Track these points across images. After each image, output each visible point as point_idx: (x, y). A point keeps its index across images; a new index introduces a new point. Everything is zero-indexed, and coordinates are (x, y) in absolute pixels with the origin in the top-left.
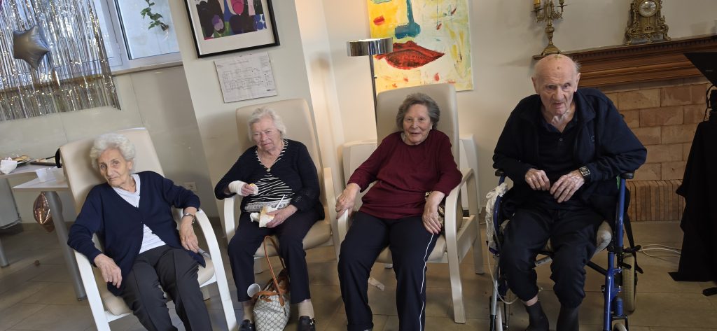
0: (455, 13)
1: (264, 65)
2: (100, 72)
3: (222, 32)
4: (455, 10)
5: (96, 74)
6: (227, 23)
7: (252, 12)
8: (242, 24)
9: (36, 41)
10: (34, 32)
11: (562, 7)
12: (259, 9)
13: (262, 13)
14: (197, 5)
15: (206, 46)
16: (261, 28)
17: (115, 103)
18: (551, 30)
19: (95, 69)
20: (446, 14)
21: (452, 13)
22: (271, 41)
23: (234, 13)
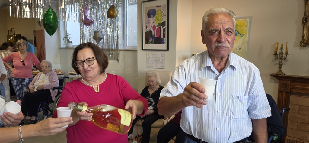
0: (241, 49)
1: (162, 57)
2: (116, 48)
3: (151, 43)
4: (241, 48)
5: (114, 49)
6: (153, 40)
7: (162, 37)
8: (158, 41)
9: (100, 35)
10: (100, 32)
11: (287, 55)
12: (164, 37)
13: (165, 38)
14: (146, 32)
15: (146, 46)
16: (164, 43)
17: (118, 60)
18: (281, 64)
19: (114, 47)
20: (237, 49)
21: (240, 49)
22: (166, 48)
23: (156, 36)
